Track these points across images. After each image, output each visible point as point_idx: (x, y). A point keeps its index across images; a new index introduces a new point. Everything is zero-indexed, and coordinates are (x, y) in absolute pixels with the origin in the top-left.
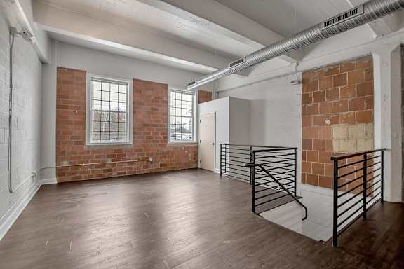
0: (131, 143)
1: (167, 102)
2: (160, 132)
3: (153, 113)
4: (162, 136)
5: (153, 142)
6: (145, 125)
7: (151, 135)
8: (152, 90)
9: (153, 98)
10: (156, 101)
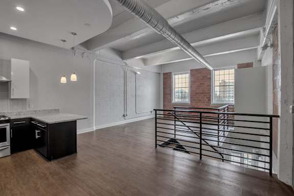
0: (190, 103)
1: (210, 78)
2: (205, 97)
3: (201, 86)
4: (207, 100)
5: (202, 102)
6: (196, 93)
7: (200, 99)
8: (200, 73)
9: (201, 77)
10: (203, 79)
